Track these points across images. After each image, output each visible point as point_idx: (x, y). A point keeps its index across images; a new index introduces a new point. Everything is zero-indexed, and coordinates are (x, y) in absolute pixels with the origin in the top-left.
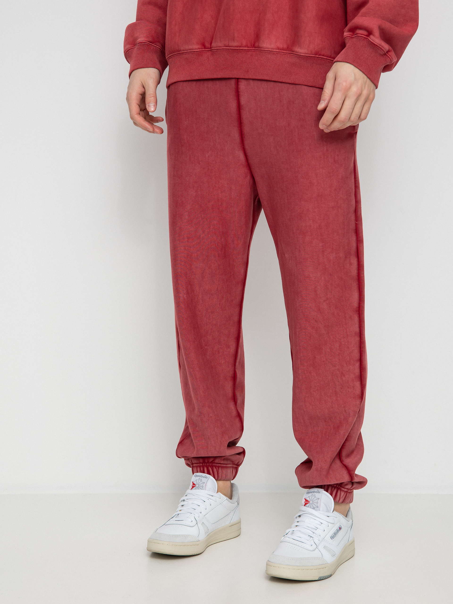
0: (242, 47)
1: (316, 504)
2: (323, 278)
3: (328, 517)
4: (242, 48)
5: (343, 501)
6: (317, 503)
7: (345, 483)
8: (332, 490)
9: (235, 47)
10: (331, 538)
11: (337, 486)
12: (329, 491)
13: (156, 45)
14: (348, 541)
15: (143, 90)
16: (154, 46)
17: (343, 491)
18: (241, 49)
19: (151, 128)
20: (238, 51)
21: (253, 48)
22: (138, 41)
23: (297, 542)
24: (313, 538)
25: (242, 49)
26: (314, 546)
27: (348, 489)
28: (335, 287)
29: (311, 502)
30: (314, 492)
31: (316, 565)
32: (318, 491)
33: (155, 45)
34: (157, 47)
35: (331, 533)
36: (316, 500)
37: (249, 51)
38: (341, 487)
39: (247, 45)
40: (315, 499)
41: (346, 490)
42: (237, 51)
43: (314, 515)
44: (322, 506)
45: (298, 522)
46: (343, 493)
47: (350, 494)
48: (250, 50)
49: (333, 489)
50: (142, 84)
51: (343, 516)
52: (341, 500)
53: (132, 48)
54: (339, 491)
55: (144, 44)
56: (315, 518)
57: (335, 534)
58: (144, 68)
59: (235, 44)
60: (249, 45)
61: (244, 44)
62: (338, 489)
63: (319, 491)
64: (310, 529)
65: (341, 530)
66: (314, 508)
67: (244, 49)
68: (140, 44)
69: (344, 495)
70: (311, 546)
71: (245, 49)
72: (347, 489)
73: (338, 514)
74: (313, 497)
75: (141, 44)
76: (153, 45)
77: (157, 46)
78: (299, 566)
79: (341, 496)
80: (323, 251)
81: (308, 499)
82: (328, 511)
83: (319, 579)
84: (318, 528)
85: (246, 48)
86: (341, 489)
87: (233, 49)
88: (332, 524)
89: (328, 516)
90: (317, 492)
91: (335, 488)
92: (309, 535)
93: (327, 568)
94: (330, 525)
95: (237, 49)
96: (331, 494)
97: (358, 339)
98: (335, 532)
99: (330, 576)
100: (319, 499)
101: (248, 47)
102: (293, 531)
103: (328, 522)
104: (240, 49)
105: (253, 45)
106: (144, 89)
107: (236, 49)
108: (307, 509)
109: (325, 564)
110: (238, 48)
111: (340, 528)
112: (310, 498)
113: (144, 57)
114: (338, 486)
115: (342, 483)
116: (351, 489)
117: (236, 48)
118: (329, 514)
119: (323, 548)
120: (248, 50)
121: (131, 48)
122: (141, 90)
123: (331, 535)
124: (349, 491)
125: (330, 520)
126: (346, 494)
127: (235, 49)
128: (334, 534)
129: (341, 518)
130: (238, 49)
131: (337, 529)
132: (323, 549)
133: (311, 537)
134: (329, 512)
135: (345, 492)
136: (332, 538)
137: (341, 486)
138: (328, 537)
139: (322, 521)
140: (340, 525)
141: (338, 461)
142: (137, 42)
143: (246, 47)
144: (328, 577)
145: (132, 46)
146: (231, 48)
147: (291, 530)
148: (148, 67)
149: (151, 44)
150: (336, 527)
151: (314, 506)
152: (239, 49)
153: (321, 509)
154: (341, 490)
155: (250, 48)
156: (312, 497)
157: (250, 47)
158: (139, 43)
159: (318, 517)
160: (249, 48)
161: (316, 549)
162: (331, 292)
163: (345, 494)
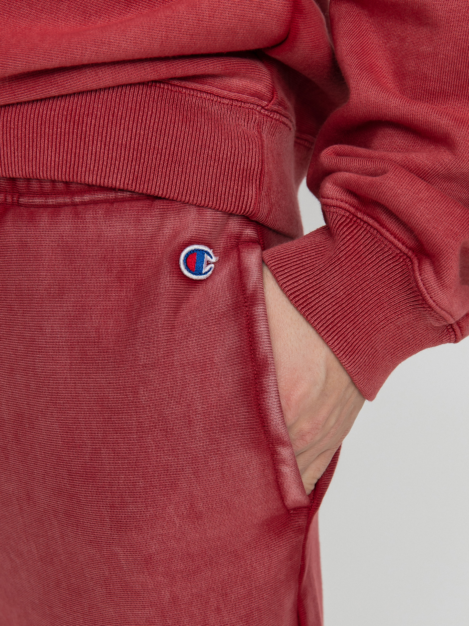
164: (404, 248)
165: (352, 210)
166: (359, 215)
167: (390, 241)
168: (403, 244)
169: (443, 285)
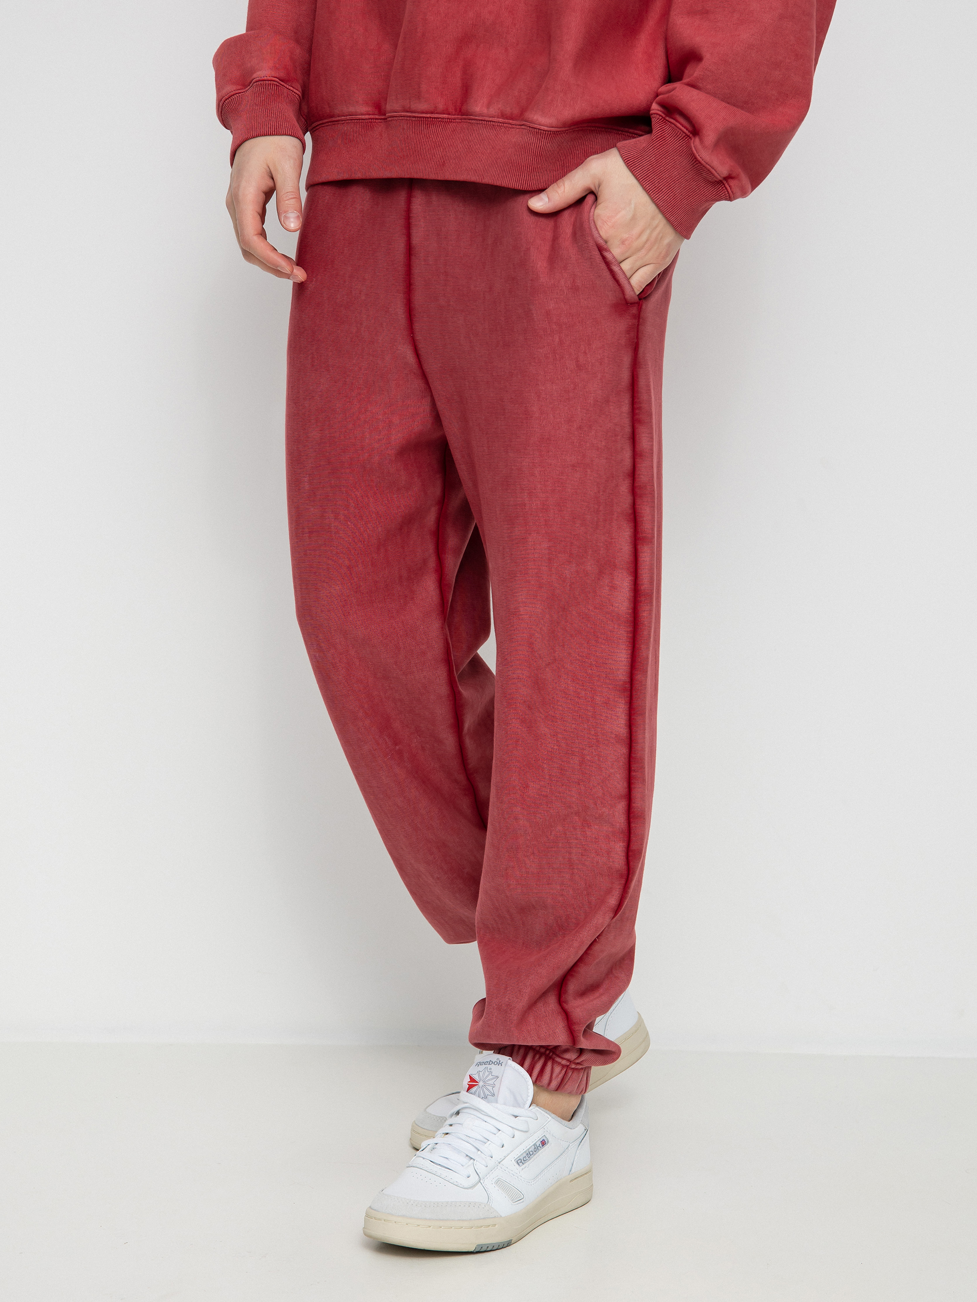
0: (437, 113)
1: (490, 1088)
2: (547, 616)
3: (516, 1117)
4: (436, 116)
5: (559, 1086)
6: (494, 1086)
7: (564, 1048)
8: (534, 1057)
9: (423, 113)
10: (519, 1162)
11: (546, 1051)
12: (527, 1062)
13: (292, 87)
14: (570, 1171)
15: (270, 183)
16: (288, 89)
17: (559, 1063)
18: (435, 118)
19: (288, 267)
20: (429, 122)
21: (458, 115)
22: (255, 76)
23: (439, 1167)
24: (474, 1160)
25: (437, 118)
26: (474, 1178)
27: (571, 1062)
28: (572, 636)
29: (481, 1084)
30: (491, 1063)
31: (471, 1220)
32: (498, 1061)
33: (290, 86)
34: (294, 92)
35: (519, 1152)
36: (492, 1079)
37: (450, 121)
38: (554, 1056)
39: (447, 109)
40: (490, 1077)
41: (564, 1062)
42: (426, 120)
43: (483, 1111)
44: (504, 1093)
45: (451, 1125)
46: (557, 1069)
47: (575, 1074)
48: (453, 119)
49: (537, 1056)
50: (268, 169)
51: (553, 1115)
52: (554, 1084)
53: (240, 91)
54: (549, 1064)
55: (268, 84)
56: (486, 1118)
57: (529, 1155)
58: (273, 135)
59: (423, 106)
60: (451, 109)
61: (441, 107)
62: (548, 1058)
63: (500, 1061)
64: (470, 1140)
65: (546, 1147)
66: (485, 1098)
67: (441, 118)
68: (260, 83)
69: (560, 1073)
70: (468, 1177)
71: (443, 118)
72: (568, 1060)
73: (541, 1111)
74: (487, 1073)
75: (262, 82)
76: (286, 88)
77: (295, 90)
78: (430, 1219)
79: (554, 1076)
80: (550, 560)
81: (476, 1077)
82: (517, 1104)
83: (477, 1250)
84: (488, 1140)
85: (445, 116)
86: (553, 1060)
87: (417, 117)
88: (522, 1133)
89: (515, 1114)
90: (496, 1063)
91: (541, 1055)
92: (467, 1156)
93: (497, 1226)
94: (517, 1133)
95: (426, 118)
96: (530, 1071)
97: (623, 750)
98: (529, 1149)
99: (508, 1244)
100: (497, 1077)
101: (449, 114)
102: (437, 1144)
103: (513, 1128)
104: (433, 118)
105: (458, 110)
106: (271, 180)
107: (423, 117)
108: (472, 1099)
109: (493, 1218)
110: (428, 115)
111: (543, 1143)
112: (479, 1076)
113: (271, 112)
114: (548, 1052)
115: (556, 1047)
116: (577, 1061)
117: (424, 115)
118: (517, 1111)
119: (493, 1183)
120: (449, 119)
121: (237, 92)
122: (267, 183)
123: (518, 1156)
124: (573, 1066)
125: (518, 1123)
126: (566, 1072)
127: (421, 117)
128: (525, 1155)
129: (549, 1120)
130: (428, 118)
131: (535, 1145)
132: (494, 1185)
133: (472, 1158)
134: (520, 1106)
135: (563, 1066)
136: (521, 1162)
137: (554, 1053)
138: (510, 1162)
139: (500, 1126)
140: (543, 1135)
141: (552, 1000)
142: (251, 79)
143: (444, 114)
144: (501, 1247)
145: (239, 87)
146: (414, 115)
147: (431, 1141)
148: (281, 135)
149: (283, 83)
150: (536, 1138)
151: (487, 1092)
152: (430, 117)
153: (501, 1098)
154: (554, 1062)
155: (454, 115)
156: (484, 1074)
157: (453, 113)
158: (256, 82)
159: (492, 1116)
160: (452, 115)
161: (477, 1184)
162: (563, 646)
163: (563, 1072)
164: (687, 132)
165: (664, 116)
166: (667, 118)
167: (680, 129)
168: (687, 130)
169: (704, 147)
